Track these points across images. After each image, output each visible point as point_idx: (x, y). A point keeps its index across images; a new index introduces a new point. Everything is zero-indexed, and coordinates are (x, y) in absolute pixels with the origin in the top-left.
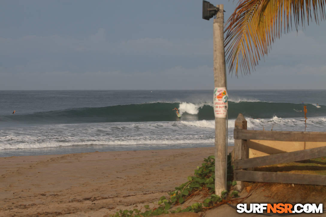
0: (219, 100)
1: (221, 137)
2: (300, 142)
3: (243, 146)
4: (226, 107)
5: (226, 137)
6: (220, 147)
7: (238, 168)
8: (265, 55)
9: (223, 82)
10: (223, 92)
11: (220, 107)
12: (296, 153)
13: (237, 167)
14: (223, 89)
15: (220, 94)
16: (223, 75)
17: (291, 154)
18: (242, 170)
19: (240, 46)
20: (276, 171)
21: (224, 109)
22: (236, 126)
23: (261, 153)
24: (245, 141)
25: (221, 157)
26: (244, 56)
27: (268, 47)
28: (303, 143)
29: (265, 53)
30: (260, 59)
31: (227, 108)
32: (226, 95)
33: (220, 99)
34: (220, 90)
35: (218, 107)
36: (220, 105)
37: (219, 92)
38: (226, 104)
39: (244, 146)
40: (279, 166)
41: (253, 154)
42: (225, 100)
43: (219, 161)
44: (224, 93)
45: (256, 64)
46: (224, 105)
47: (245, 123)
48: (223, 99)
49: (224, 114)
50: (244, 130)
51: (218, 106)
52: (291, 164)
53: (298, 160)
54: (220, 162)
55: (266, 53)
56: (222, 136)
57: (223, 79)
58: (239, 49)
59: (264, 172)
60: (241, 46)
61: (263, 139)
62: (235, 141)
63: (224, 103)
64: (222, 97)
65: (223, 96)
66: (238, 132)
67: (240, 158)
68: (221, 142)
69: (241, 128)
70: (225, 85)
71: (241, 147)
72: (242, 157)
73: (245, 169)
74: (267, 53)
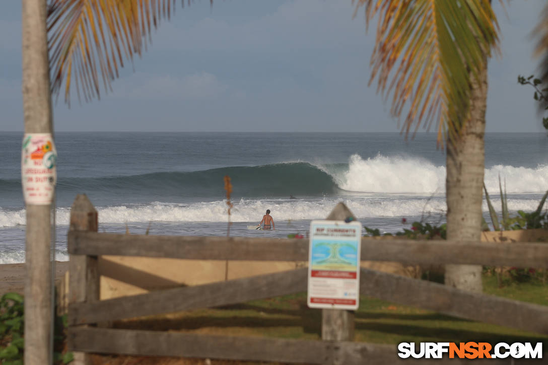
0: (36, 163)
1: (40, 249)
2: (215, 262)
3: (89, 271)
4: (51, 179)
5: (51, 250)
6: (38, 272)
7: (78, 322)
8: (136, 55)
9: (45, 120)
10: (45, 144)
11: (38, 180)
12: (214, 288)
13: (75, 320)
14: (45, 138)
15: (38, 150)
16: (45, 105)
17: (202, 289)
18: (86, 327)
19: (77, 34)
20: (166, 329)
21: (46, 184)
22: (73, 223)
23: (127, 286)
24: (93, 259)
25: (41, 297)
26: (85, 58)
27: (143, 39)
28: (223, 263)
29: (135, 51)
30: (122, 65)
31: (54, 183)
32: (51, 150)
33: (37, 160)
34: (37, 139)
35: (34, 180)
36: (39, 176)
37: (35, 143)
38: (51, 172)
39: (92, 271)
40: (170, 316)
41: (109, 289)
42: (49, 164)
43: (35, 306)
44: (47, 147)
45: (112, 75)
46: (47, 175)
47: (93, 217)
48: (45, 162)
49: (47, 195)
50: (91, 234)
51: (34, 176)
52: (197, 313)
53: (222, 302)
54: (38, 310)
55: (138, 50)
56: (42, 246)
57: (45, 113)
58: (75, 41)
59: (139, 332)
60: (79, 34)
61: (138, 255)
62: (70, 258)
63: (47, 170)
64: (42, 157)
65: (46, 153)
66: (77, 238)
67: (82, 299)
68: (39, 262)
69: (85, 229)
70: (50, 128)
71: (83, 273)
72: (86, 297)
73: (94, 325)
74: (140, 53)
